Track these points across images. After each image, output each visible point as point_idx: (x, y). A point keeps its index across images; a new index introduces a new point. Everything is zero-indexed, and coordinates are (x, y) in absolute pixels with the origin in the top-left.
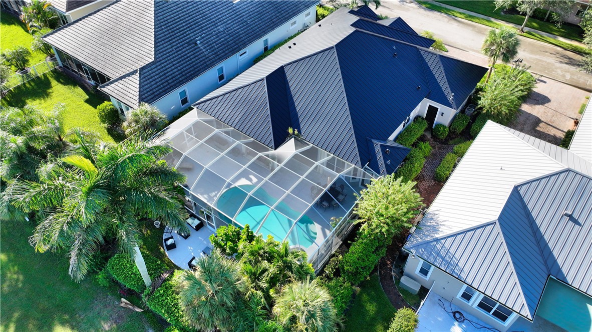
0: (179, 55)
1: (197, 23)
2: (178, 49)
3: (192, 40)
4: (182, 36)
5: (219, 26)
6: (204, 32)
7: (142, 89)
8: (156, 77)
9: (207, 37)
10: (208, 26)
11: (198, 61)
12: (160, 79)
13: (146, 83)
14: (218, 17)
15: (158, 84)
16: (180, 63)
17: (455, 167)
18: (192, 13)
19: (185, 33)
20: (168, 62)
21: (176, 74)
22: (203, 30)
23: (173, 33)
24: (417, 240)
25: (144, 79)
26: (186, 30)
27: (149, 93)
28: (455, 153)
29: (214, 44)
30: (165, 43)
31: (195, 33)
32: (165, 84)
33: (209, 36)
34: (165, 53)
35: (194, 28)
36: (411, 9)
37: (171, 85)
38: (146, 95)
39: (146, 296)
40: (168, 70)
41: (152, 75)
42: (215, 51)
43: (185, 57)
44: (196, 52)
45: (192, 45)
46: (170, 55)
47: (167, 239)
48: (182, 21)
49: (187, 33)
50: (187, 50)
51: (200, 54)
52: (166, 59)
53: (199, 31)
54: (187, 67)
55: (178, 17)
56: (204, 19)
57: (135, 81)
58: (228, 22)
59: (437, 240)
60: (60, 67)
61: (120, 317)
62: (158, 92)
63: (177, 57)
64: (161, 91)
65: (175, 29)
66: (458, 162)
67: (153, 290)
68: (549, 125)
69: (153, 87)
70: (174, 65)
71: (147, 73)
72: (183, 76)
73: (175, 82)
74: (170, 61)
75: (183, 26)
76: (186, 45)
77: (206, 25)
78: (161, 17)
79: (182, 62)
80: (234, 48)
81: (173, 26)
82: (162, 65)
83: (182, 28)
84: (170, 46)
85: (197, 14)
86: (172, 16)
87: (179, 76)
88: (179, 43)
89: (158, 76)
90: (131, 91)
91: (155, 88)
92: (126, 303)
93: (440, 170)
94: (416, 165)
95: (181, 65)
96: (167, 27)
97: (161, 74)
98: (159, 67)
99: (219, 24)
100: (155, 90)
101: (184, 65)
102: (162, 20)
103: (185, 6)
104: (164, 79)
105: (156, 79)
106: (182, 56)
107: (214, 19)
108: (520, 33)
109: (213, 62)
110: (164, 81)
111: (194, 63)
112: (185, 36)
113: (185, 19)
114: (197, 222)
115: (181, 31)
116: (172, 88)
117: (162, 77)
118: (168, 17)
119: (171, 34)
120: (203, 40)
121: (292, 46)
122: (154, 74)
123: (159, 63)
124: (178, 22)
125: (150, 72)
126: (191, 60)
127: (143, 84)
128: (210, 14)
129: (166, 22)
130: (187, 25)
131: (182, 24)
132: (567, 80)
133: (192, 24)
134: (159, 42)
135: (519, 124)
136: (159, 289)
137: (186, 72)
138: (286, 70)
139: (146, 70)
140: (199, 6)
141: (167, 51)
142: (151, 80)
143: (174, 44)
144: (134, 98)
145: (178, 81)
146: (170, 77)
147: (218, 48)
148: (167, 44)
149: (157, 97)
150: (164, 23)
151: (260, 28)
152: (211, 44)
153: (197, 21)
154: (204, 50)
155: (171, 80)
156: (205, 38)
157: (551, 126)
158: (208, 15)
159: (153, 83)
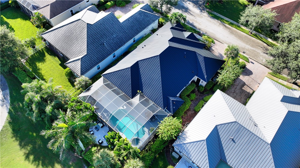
0: (96, 50)
1: (104, 34)
2: (96, 48)
3: (102, 43)
4: (98, 41)
5: (114, 35)
6: (108, 38)
7: (82, 67)
8: (87, 61)
9: (109, 41)
10: (109, 35)
11: (105, 52)
12: (89, 62)
13: (83, 64)
14: (114, 30)
15: (88, 64)
16: (97, 54)
17: (203, 106)
18: (103, 30)
19: (100, 39)
20: (92, 54)
21: (95, 59)
22: (107, 38)
23: (94, 40)
24: (178, 143)
25: (83, 63)
26: (100, 38)
27: (84, 69)
28: (204, 101)
29: (112, 44)
30: (91, 45)
31: (104, 39)
32: (91, 64)
33: (109, 40)
34: (91, 50)
35: (103, 37)
36: (203, 16)
37: (93, 64)
38: (83, 70)
39: (83, 154)
40: (92, 58)
41: (86, 61)
42: (112, 47)
43: (99, 51)
44: (104, 48)
45: (102, 45)
46: (93, 51)
47: (91, 131)
48: (98, 34)
49: (100, 40)
50: (100, 48)
51: (105, 49)
52: (92, 53)
53: (105, 38)
54: (100, 56)
55: (97, 32)
56: (107, 32)
57: (79, 63)
58: (118, 33)
59: (184, 144)
60: (48, 45)
61: (74, 160)
62: (88, 68)
63: (96, 52)
64: (89, 67)
65: (95, 38)
66: (205, 104)
67: (86, 153)
68: (248, 86)
69: (86, 66)
70: (94, 55)
71: (84, 60)
72: (98, 60)
73: (95, 63)
74: (93, 54)
75: (99, 36)
76: (100, 45)
77: (108, 35)
78: (90, 33)
79: (98, 54)
80: (120, 45)
81: (95, 37)
82: (90, 56)
83: (98, 38)
84: (93, 47)
85: (105, 30)
86: (94, 32)
87: (96, 60)
88: (97, 45)
89: (88, 61)
90: (78, 68)
91: (87, 66)
92: (76, 155)
93: (196, 108)
94: (187, 106)
95: (98, 55)
96: (92, 37)
97: (89, 60)
98: (88, 57)
99: (114, 34)
100: (87, 67)
101: (99, 55)
102: (90, 34)
103: (100, 27)
104: (90, 62)
105: (87, 62)
106: (98, 51)
107: (112, 32)
108: (250, 34)
109: (111, 52)
110: (90, 63)
111: (103, 54)
112: (99, 41)
113: (99, 33)
114: (102, 125)
115: (98, 39)
116: (94, 66)
117: (90, 61)
118: (93, 33)
119: (94, 41)
120: (107, 42)
121: (144, 47)
122: (87, 60)
123: (89, 55)
124: (97, 34)
125: (85, 59)
126: (102, 52)
127: (82, 65)
128: (110, 29)
129: (92, 35)
130: (100, 35)
131: (98, 35)
132: (263, 62)
133: (102, 35)
134: (89, 45)
135: (235, 85)
136: (88, 152)
137: (99, 58)
138: (139, 63)
139: (84, 58)
140: (106, 26)
141: (92, 49)
142: (85, 63)
143: (95, 45)
144: (79, 71)
145: (96, 62)
146: (93, 61)
147: (113, 45)
148: (92, 46)
149: (88, 70)
150: (91, 36)
151: (132, 34)
152: (110, 44)
153: (105, 33)
154: (107, 47)
155: (94, 62)
156: (108, 41)
157: (249, 87)
158: (109, 30)
159: (86, 64)
